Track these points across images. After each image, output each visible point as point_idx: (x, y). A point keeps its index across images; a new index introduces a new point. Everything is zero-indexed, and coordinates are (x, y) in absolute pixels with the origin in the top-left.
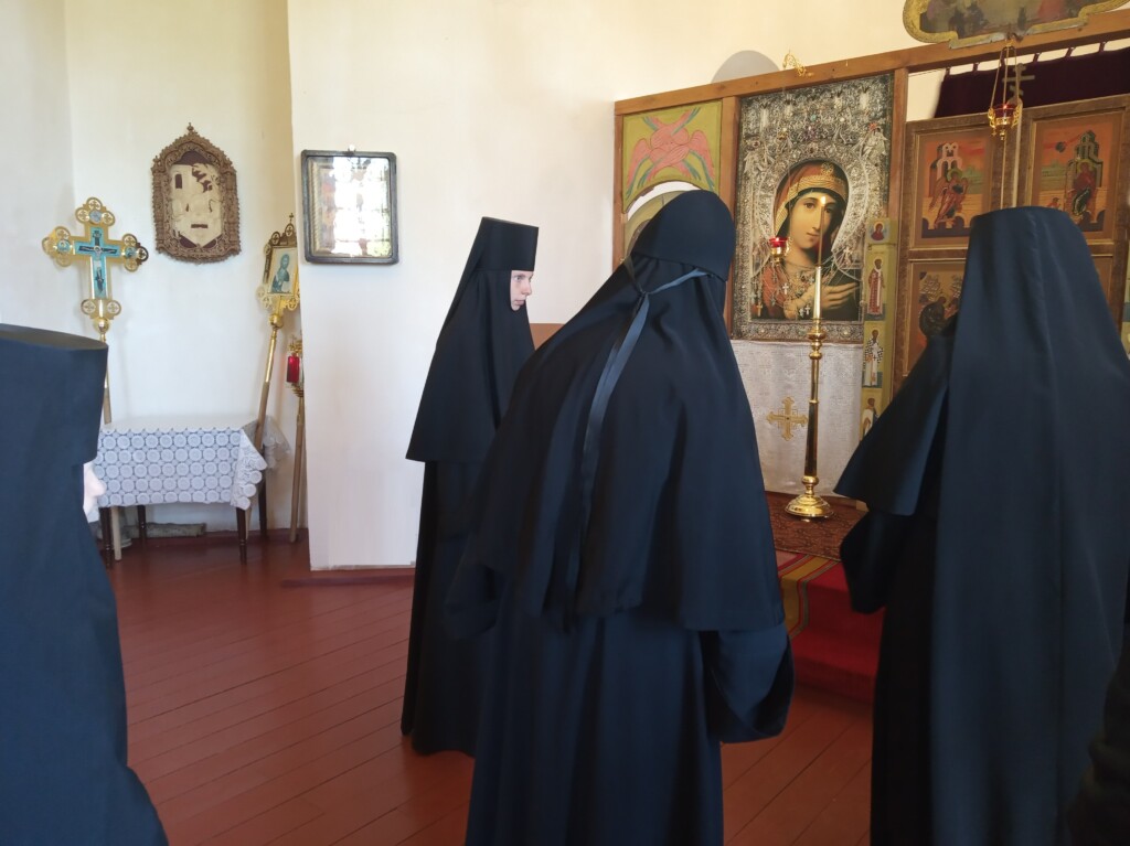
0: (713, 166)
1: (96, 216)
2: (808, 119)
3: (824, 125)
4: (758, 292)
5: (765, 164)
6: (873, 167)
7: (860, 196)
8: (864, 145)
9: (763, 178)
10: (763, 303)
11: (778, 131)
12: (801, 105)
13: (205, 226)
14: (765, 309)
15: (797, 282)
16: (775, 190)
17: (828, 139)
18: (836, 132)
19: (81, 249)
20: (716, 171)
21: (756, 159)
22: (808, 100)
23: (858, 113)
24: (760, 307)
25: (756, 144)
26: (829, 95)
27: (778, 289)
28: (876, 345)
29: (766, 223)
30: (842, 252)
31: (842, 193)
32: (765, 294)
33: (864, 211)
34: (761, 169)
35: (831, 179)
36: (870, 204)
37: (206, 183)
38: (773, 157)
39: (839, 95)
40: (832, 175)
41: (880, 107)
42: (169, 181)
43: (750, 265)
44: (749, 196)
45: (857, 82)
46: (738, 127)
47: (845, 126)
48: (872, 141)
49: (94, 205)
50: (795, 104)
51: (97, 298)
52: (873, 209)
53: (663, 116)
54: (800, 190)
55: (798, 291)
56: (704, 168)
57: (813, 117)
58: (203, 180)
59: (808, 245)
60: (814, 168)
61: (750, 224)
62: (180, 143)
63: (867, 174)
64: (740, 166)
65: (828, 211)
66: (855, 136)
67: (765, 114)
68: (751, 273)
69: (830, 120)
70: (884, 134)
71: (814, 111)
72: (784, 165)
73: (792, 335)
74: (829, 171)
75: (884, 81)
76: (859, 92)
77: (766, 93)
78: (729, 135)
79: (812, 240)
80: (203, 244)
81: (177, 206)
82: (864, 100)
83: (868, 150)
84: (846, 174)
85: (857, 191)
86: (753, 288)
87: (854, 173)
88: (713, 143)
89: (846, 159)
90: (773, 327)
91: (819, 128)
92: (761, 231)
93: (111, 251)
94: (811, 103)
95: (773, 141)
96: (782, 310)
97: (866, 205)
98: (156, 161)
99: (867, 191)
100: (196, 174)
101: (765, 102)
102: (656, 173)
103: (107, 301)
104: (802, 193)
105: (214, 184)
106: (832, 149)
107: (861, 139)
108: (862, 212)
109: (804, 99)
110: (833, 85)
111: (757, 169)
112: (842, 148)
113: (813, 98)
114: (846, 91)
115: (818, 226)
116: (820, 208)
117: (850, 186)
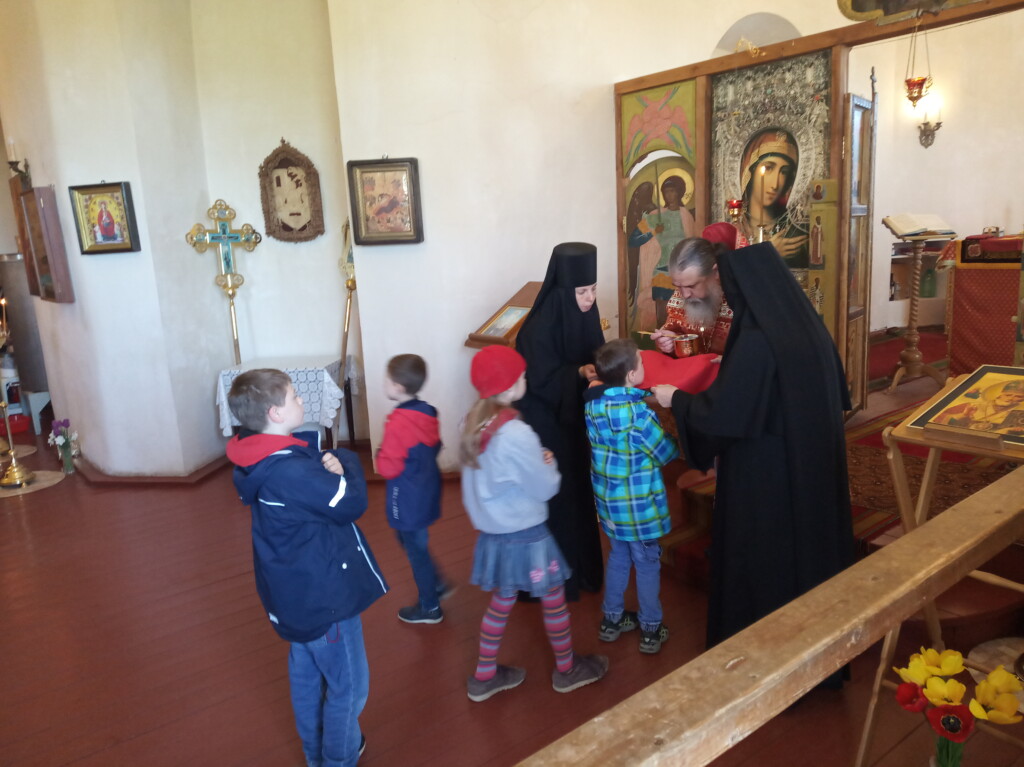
0: (690, 136)
1: (223, 213)
2: (765, 93)
3: (778, 98)
5: (732, 133)
6: (818, 133)
7: (808, 159)
8: (810, 115)
9: (731, 145)
11: (741, 104)
12: (759, 81)
13: (299, 214)
16: (741, 156)
17: (781, 110)
18: (788, 103)
19: (213, 238)
20: (692, 141)
21: (725, 129)
22: (765, 75)
23: (804, 86)
25: (725, 116)
26: (781, 71)
28: (817, 291)
29: (734, 184)
31: (794, 157)
33: (812, 172)
34: (729, 137)
35: (785, 145)
36: (817, 166)
37: (298, 181)
38: (739, 127)
39: (789, 70)
40: (785, 141)
41: (822, 80)
42: (271, 182)
44: (721, 161)
45: (803, 58)
46: (710, 102)
47: (794, 98)
48: (817, 111)
49: (220, 205)
50: (754, 80)
51: (226, 274)
52: (819, 171)
53: (650, 95)
54: (760, 155)
56: (684, 139)
57: (769, 91)
58: (295, 179)
60: (770, 136)
61: (722, 185)
62: (276, 153)
63: (813, 140)
64: (713, 135)
65: (783, 173)
66: (803, 106)
67: (731, 89)
69: (783, 93)
70: (827, 104)
71: (769, 85)
72: (747, 134)
74: (783, 138)
75: (825, 56)
76: (806, 66)
77: (731, 71)
78: (702, 110)
79: (771, 198)
80: (298, 228)
81: (279, 200)
82: (810, 74)
83: (814, 118)
84: (797, 140)
85: (805, 154)
87: (803, 139)
88: (690, 117)
89: (796, 127)
91: (774, 100)
92: (731, 192)
93: (234, 238)
94: (768, 78)
95: (738, 113)
97: (813, 167)
98: (261, 168)
99: (813, 156)
100: (290, 175)
101: (730, 79)
102: (647, 143)
103: (233, 275)
104: (762, 157)
105: (303, 182)
106: (784, 118)
107: (808, 111)
108: (810, 173)
109: (762, 75)
110: (784, 62)
111: (726, 137)
112: (793, 117)
113: (769, 74)
114: (795, 67)
115: (775, 186)
116: (777, 170)
117: (800, 151)
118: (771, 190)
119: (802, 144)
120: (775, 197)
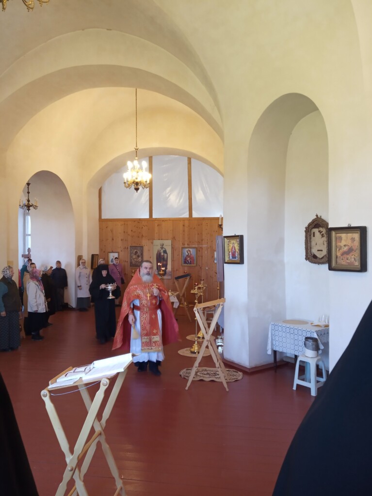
13: (322, 251)
37: (323, 234)
42: (310, 235)
58: (321, 234)
62: (314, 221)
80: (321, 257)
81: (313, 243)
98: (306, 228)
100: (319, 231)
105: (325, 235)
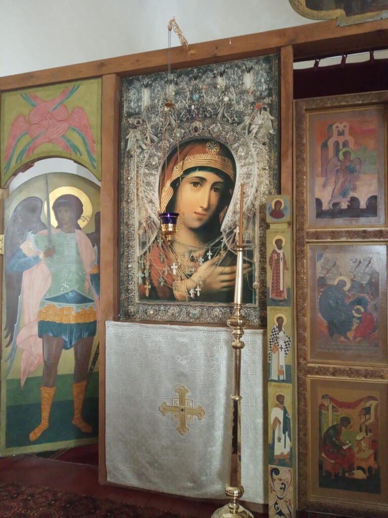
0: (94, 142)
2: (191, 99)
3: (207, 104)
4: (146, 271)
5: (148, 141)
6: (261, 146)
7: (249, 175)
8: (250, 124)
9: (147, 156)
10: (151, 283)
11: (160, 110)
12: (183, 85)
14: (153, 289)
15: (185, 261)
16: (160, 169)
17: (213, 117)
18: (221, 111)
20: (97, 147)
21: (139, 137)
22: (190, 79)
23: (243, 92)
24: (148, 287)
25: (138, 123)
26: (211, 75)
27: (166, 269)
28: (281, 334)
29: (151, 201)
30: (231, 232)
31: (229, 171)
32: (153, 273)
33: (254, 190)
34: (144, 147)
35: (218, 158)
36: (260, 183)
38: (156, 136)
39: (221, 75)
40: (218, 154)
41: (264, 87)
43: (136, 243)
44: (133, 174)
45: (239, 62)
46: (119, 106)
47: (229, 105)
48: (259, 120)
50: (176, 84)
52: (263, 189)
53: (41, 93)
54: (185, 169)
55: (187, 272)
56: (85, 144)
57: (196, 97)
59: (196, 224)
60: (199, 147)
61: (135, 202)
63: (255, 154)
64: (123, 144)
65: (216, 190)
66: (241, 115)
67: (146, 94)
68: (138, 252)
69: (214, 100)
70: (271, 113)
71: (196, 90)
72: (165, 144)
73: (183, 317)
74: (215, 150)
75: (268, 60)
76: (243, 71)
77: (147, 72)
78: (110, 112)
79: (200, 219)
82: (248, 80)
83: (255, 129)
84: (233, 153)
85: (245, 170)
86: (139, 267)
87: (242, 152)
88: (94, 120)
89: (232, 138)
90: (162, 308)
91: (202, 107)
92: (146, 210)
94: (193, 82)
95: (157, 120)
96: (171, 290)
97: (255, 184)
99: (255, 171)
101: (146, 81)
102: (34, 148)
104: (188, 172)
106: (216, 128)
107: (247, 120)
108: (250, 192)
109: (186, 79)
110: (214, 65)
111: (140, 147)
112: (227, 127)
113: (196, 78)
114: (229, 71)
115: (205, 206)
116: (207, 186)
117: (238, 165)
118: (200, 210)
119: (240, 157)
120: (206, 218)
